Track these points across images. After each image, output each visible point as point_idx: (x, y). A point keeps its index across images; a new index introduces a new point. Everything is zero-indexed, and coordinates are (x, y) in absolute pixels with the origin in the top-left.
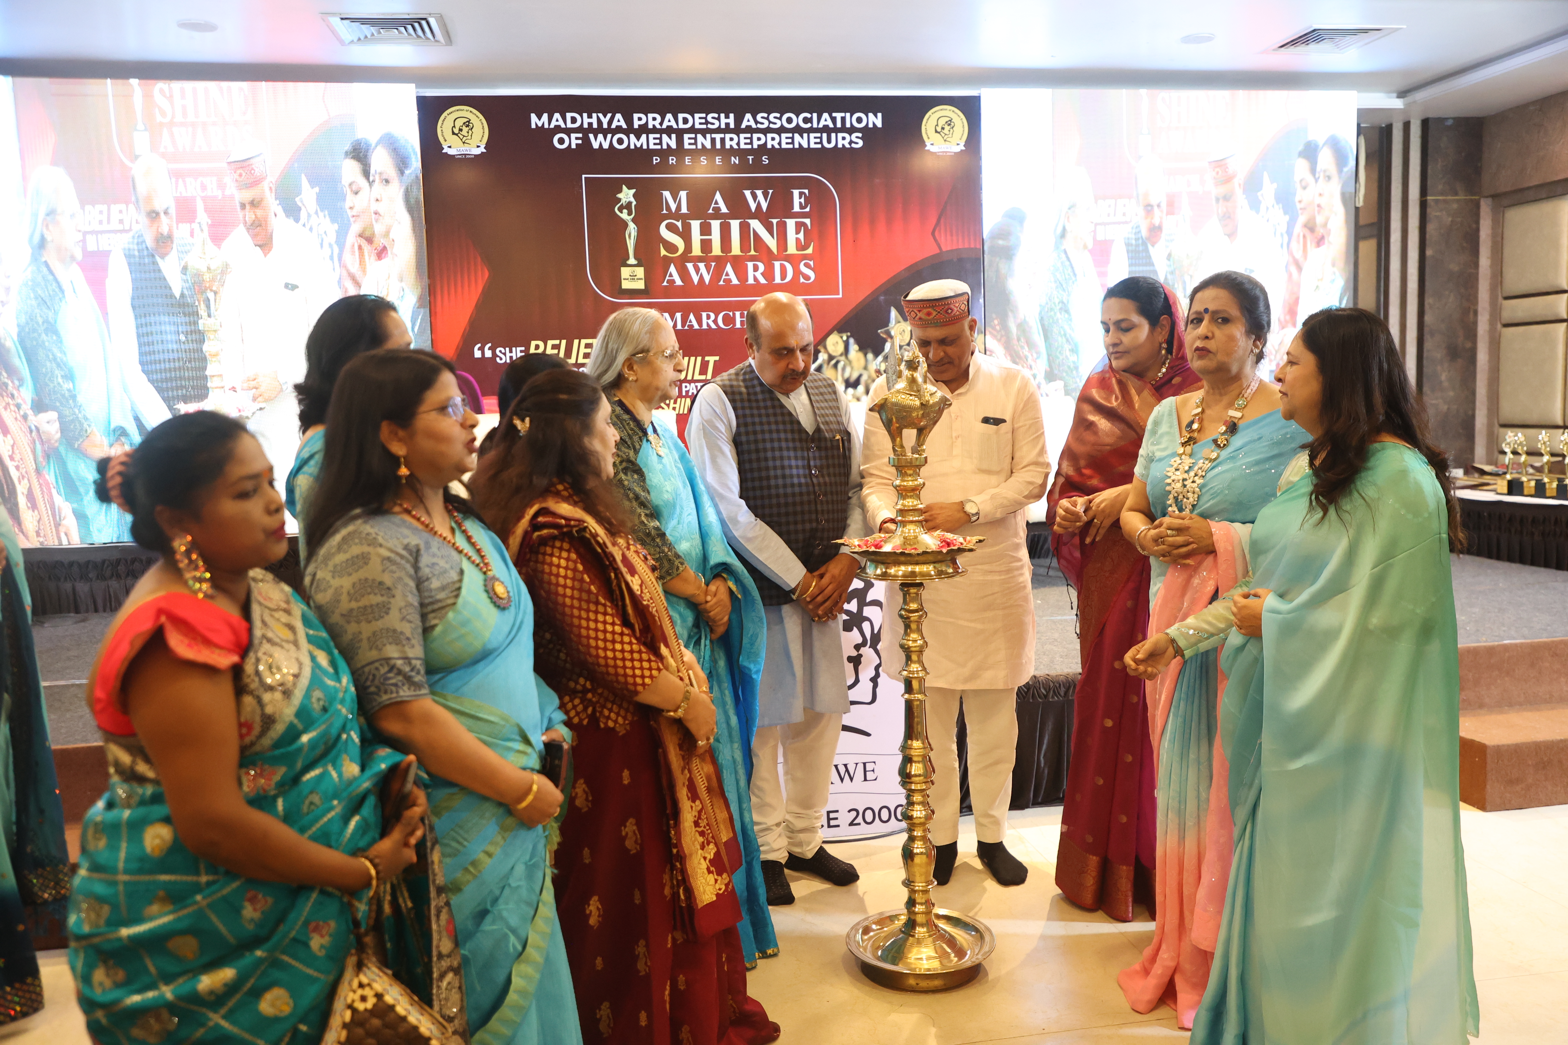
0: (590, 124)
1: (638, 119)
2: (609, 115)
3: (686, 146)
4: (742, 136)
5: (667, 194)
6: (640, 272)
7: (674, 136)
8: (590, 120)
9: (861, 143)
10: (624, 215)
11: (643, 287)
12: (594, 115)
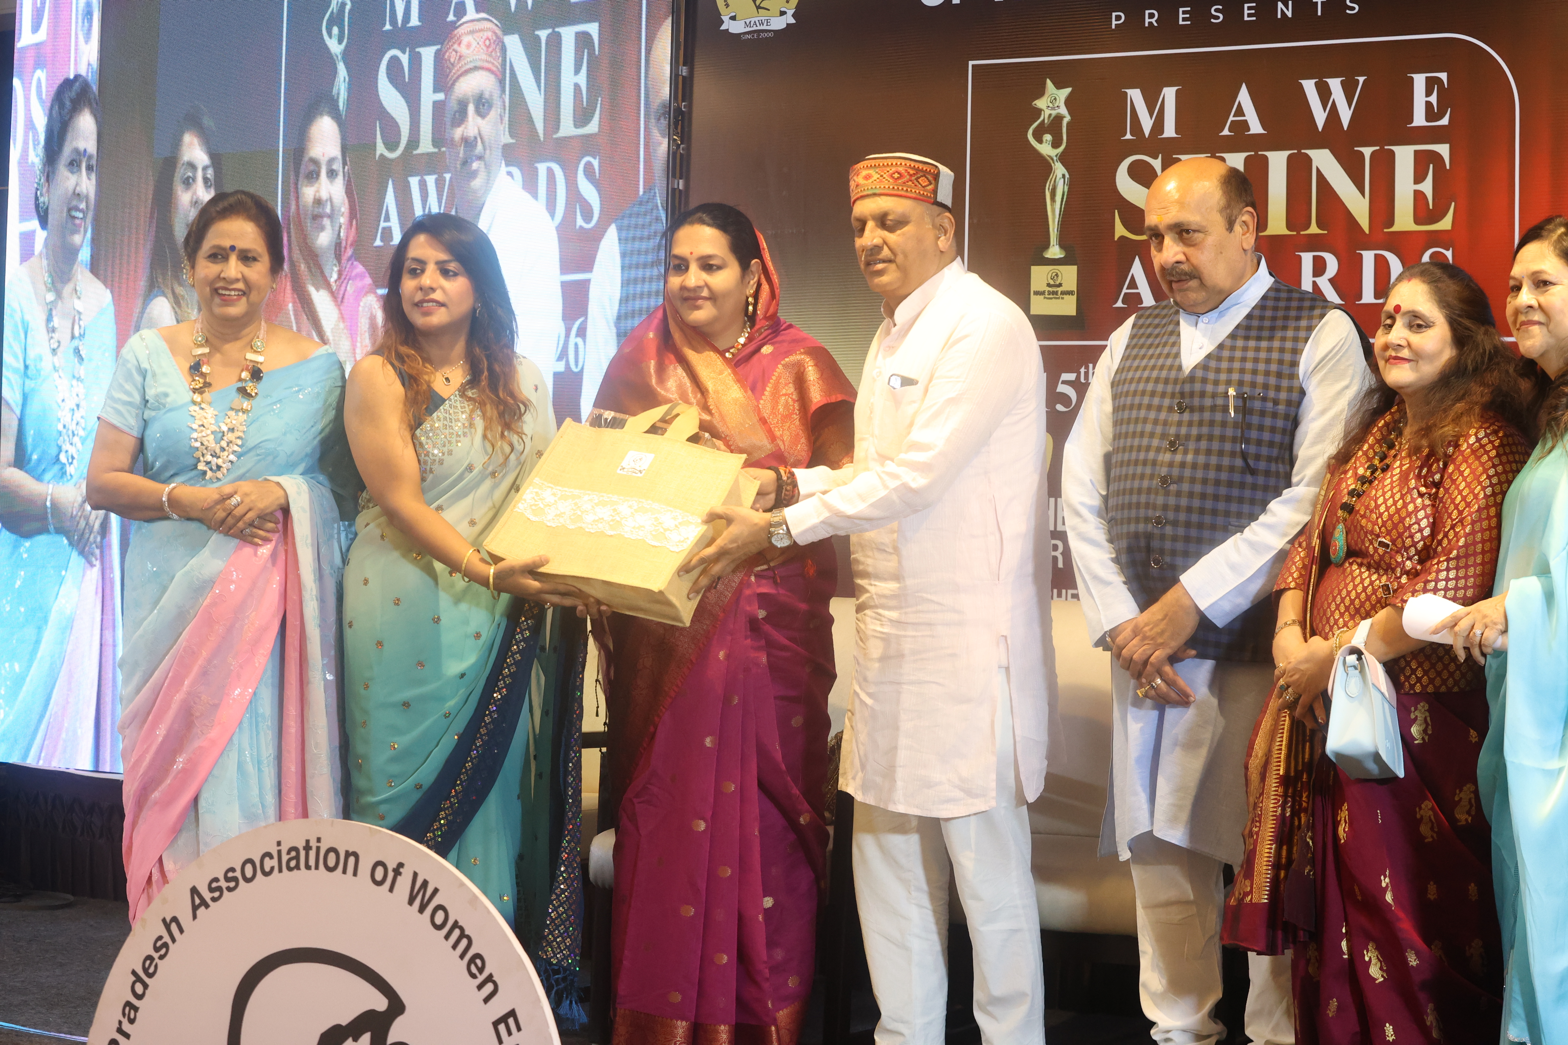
5: (1135, 95)
6: (1069, 276)
10: (1046, 149)
11: (1073, 312)
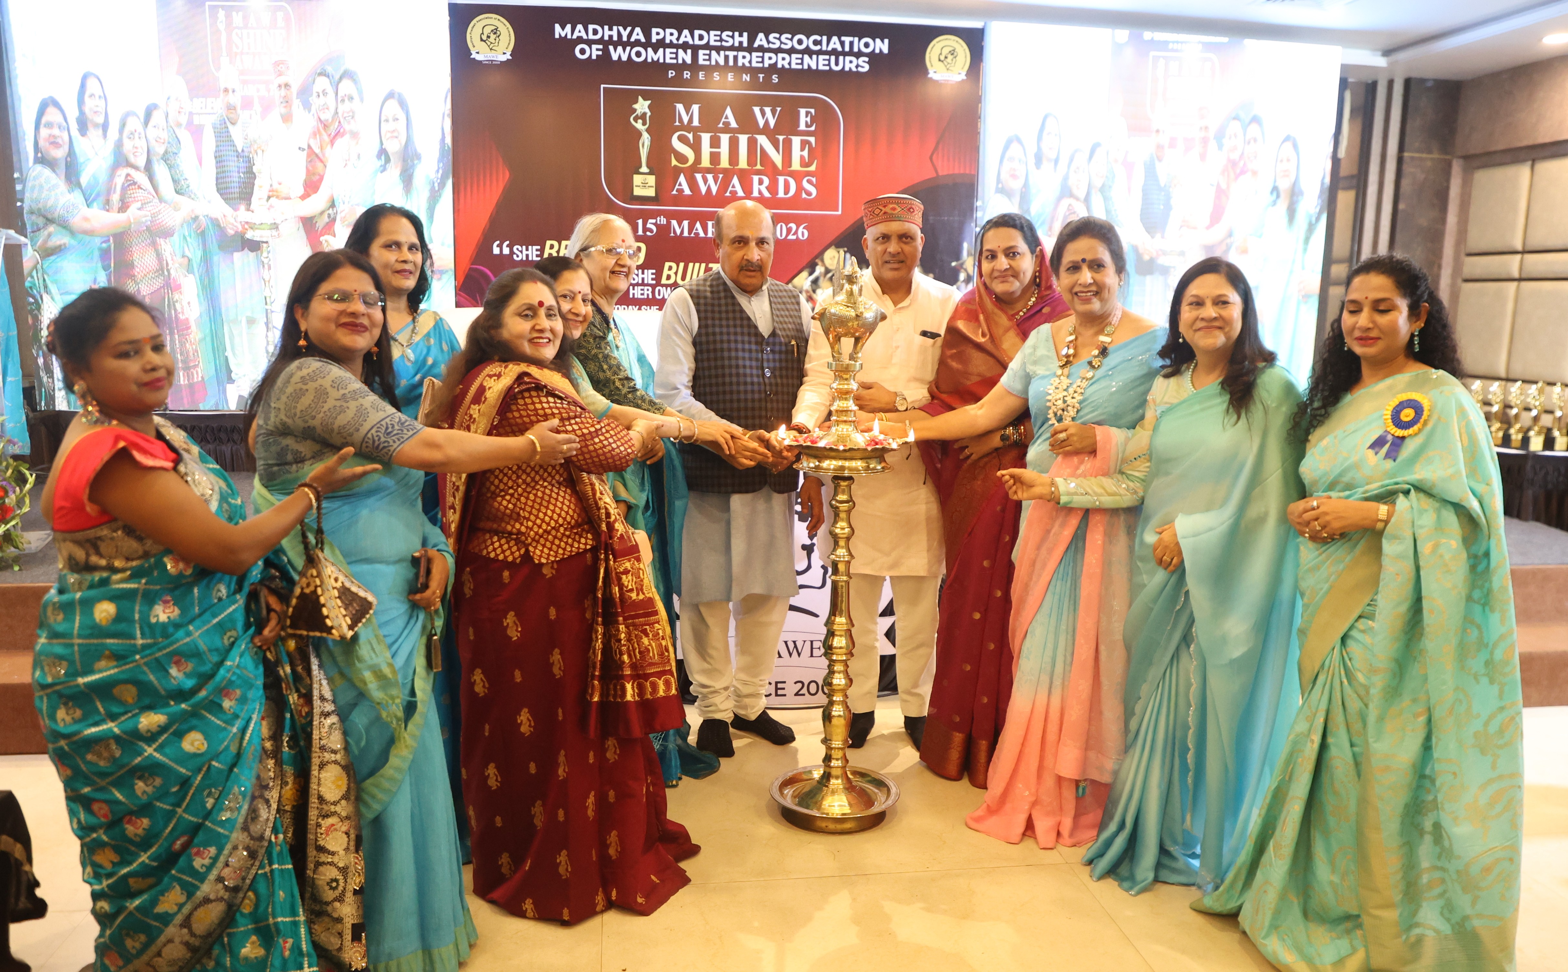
0: (611, 37)
1: (656, 34)
2: (629, 29)
3: (701, 62)
4: (754, 54)
7: (689, 51)
8: (611, 33)
9: (866, 68)
11: (654, 195)
12: (615, 28)
